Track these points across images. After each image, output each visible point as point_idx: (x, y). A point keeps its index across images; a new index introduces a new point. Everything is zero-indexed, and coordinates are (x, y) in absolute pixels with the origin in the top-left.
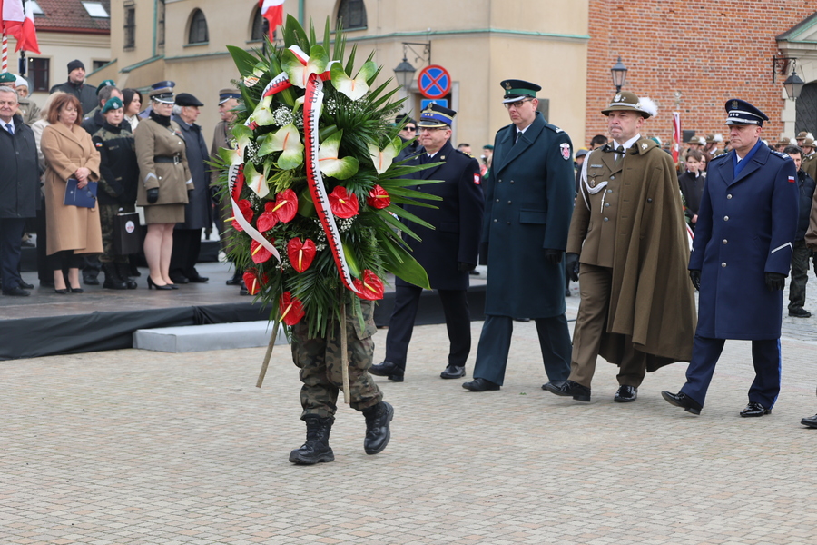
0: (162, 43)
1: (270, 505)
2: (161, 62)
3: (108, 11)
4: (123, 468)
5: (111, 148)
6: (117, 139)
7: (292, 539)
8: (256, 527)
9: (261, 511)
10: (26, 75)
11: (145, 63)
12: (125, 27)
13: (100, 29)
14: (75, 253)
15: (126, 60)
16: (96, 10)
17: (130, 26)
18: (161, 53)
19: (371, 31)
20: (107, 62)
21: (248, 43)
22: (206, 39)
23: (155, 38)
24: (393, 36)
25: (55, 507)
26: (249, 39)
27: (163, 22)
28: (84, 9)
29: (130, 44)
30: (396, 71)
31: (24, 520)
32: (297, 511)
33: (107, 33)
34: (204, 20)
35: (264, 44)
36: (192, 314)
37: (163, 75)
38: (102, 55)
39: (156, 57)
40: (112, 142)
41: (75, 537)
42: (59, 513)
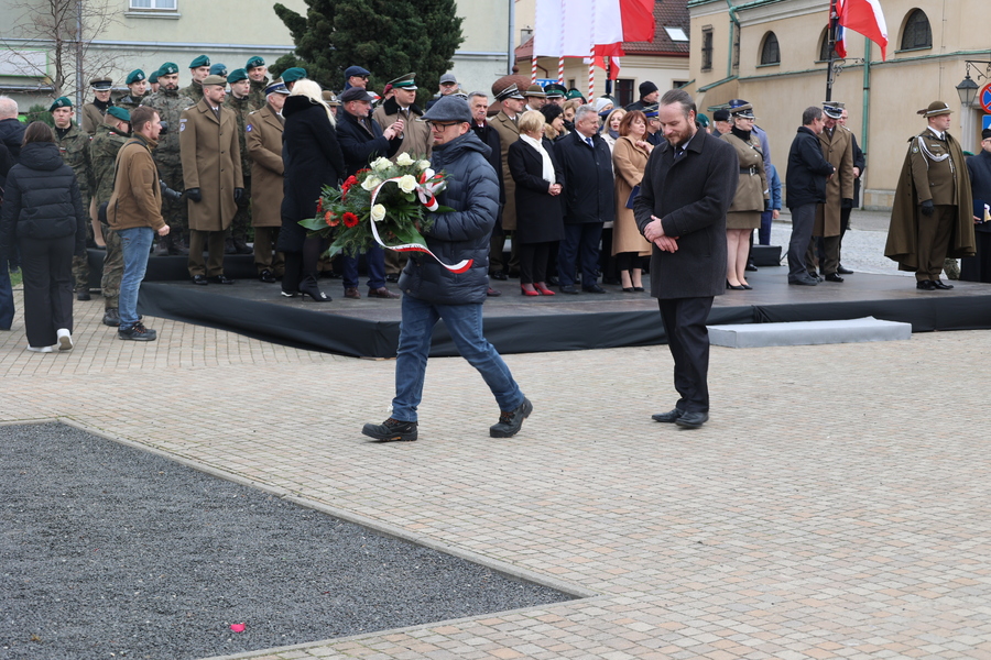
0: (738, 64)
1: (813, 489)
2: (735, 81)
3: (688, 36)
4: (680, 449)
7: (830, 521)
8: (798, 508)
9: (804, 494)
10: (612, 94)
11: (720, 83)
12: (703, 50)
13: (680, 52)
14: (640, 255)
15: (703, 80)
16: (676, 34)
17: (708, 49)
18: (735, 74)
19: (936, 51)
20: (686, 82)
21: (816, 63)
22: (778, 60)
23: (730, 60)
24: (957, 54)
25: (617, 480)
26: (818, 60)
27: (738, 45)
28: (667, 34)
29: (707, 66)
30: (958, 88)
31: (589, 491)
32: (837, 496)
33: (686, 55)
34: (777, 42)
35: (830, 64)
36: (752, 313)
37: (736, 93)
38: (682, 76)
39: (731, 78)
41: (632, 508)
42: (620, 486)
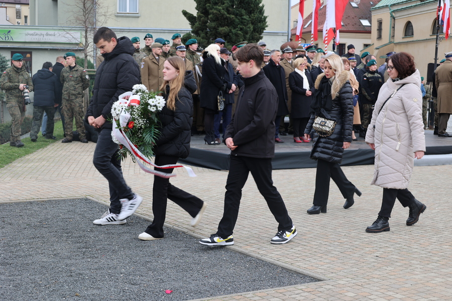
0: (394, 36)
1: (429, 232)
2: (392, 44)
3: (371, 23)
4: (368, 213)
5: (370, 80)
6: (373, 77)
7: (438, 247)
8: (423, 241)
9: (426, 234)
10: (335, 50)
11: (386, 45)
12: (378, 30)
13: (367, 31)
15: (378, 44)
16: (365, 23)
17: (380, 30)
18: (392, 41)
20: (370, 45)
21: (431, 36)
22: (413, 34)
23: (390, 34)
25: (338, 227)
26: (431, 34)
27: (394, 27)
28: (361, 23)
29: (380, 37)
31: (326, 232)
32: (441, 235)
33: (370, 32)
34: (412, 26)
35: (437, 36)
37: (393, 49)
38: (368, 42)
39: (390, 42)
40: (371, 78)
41: (345, 240)
42: (340, 230)
